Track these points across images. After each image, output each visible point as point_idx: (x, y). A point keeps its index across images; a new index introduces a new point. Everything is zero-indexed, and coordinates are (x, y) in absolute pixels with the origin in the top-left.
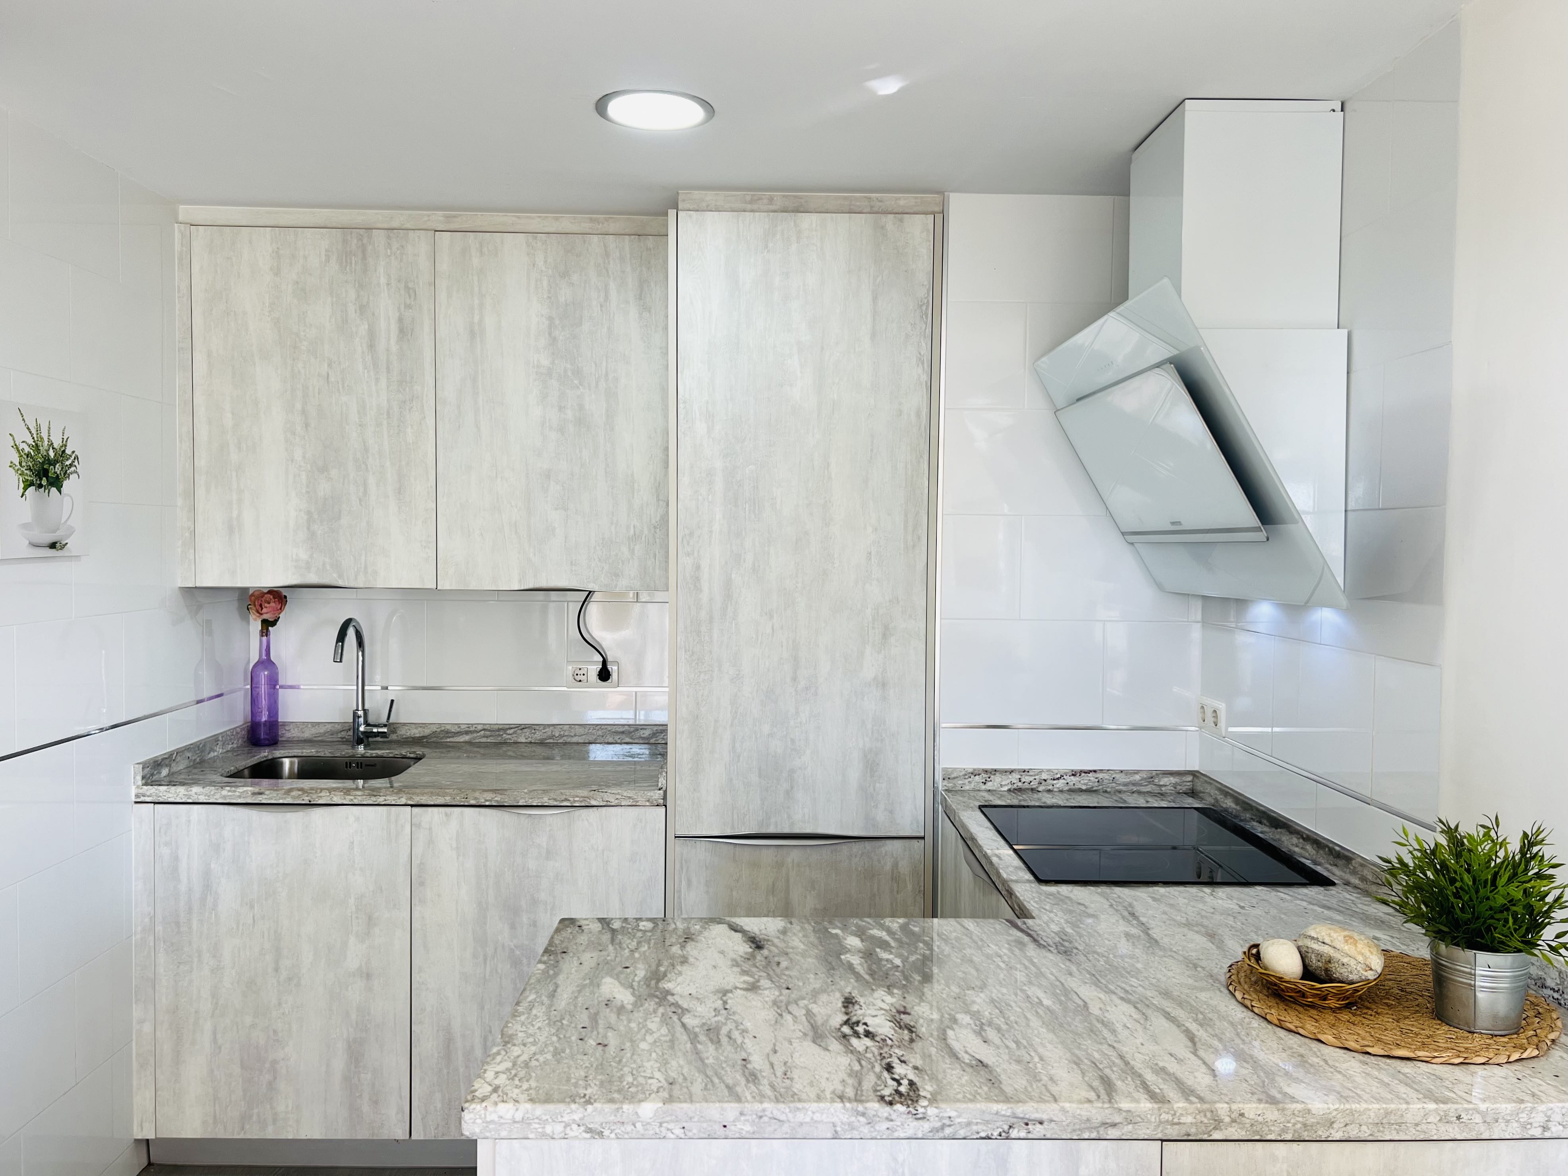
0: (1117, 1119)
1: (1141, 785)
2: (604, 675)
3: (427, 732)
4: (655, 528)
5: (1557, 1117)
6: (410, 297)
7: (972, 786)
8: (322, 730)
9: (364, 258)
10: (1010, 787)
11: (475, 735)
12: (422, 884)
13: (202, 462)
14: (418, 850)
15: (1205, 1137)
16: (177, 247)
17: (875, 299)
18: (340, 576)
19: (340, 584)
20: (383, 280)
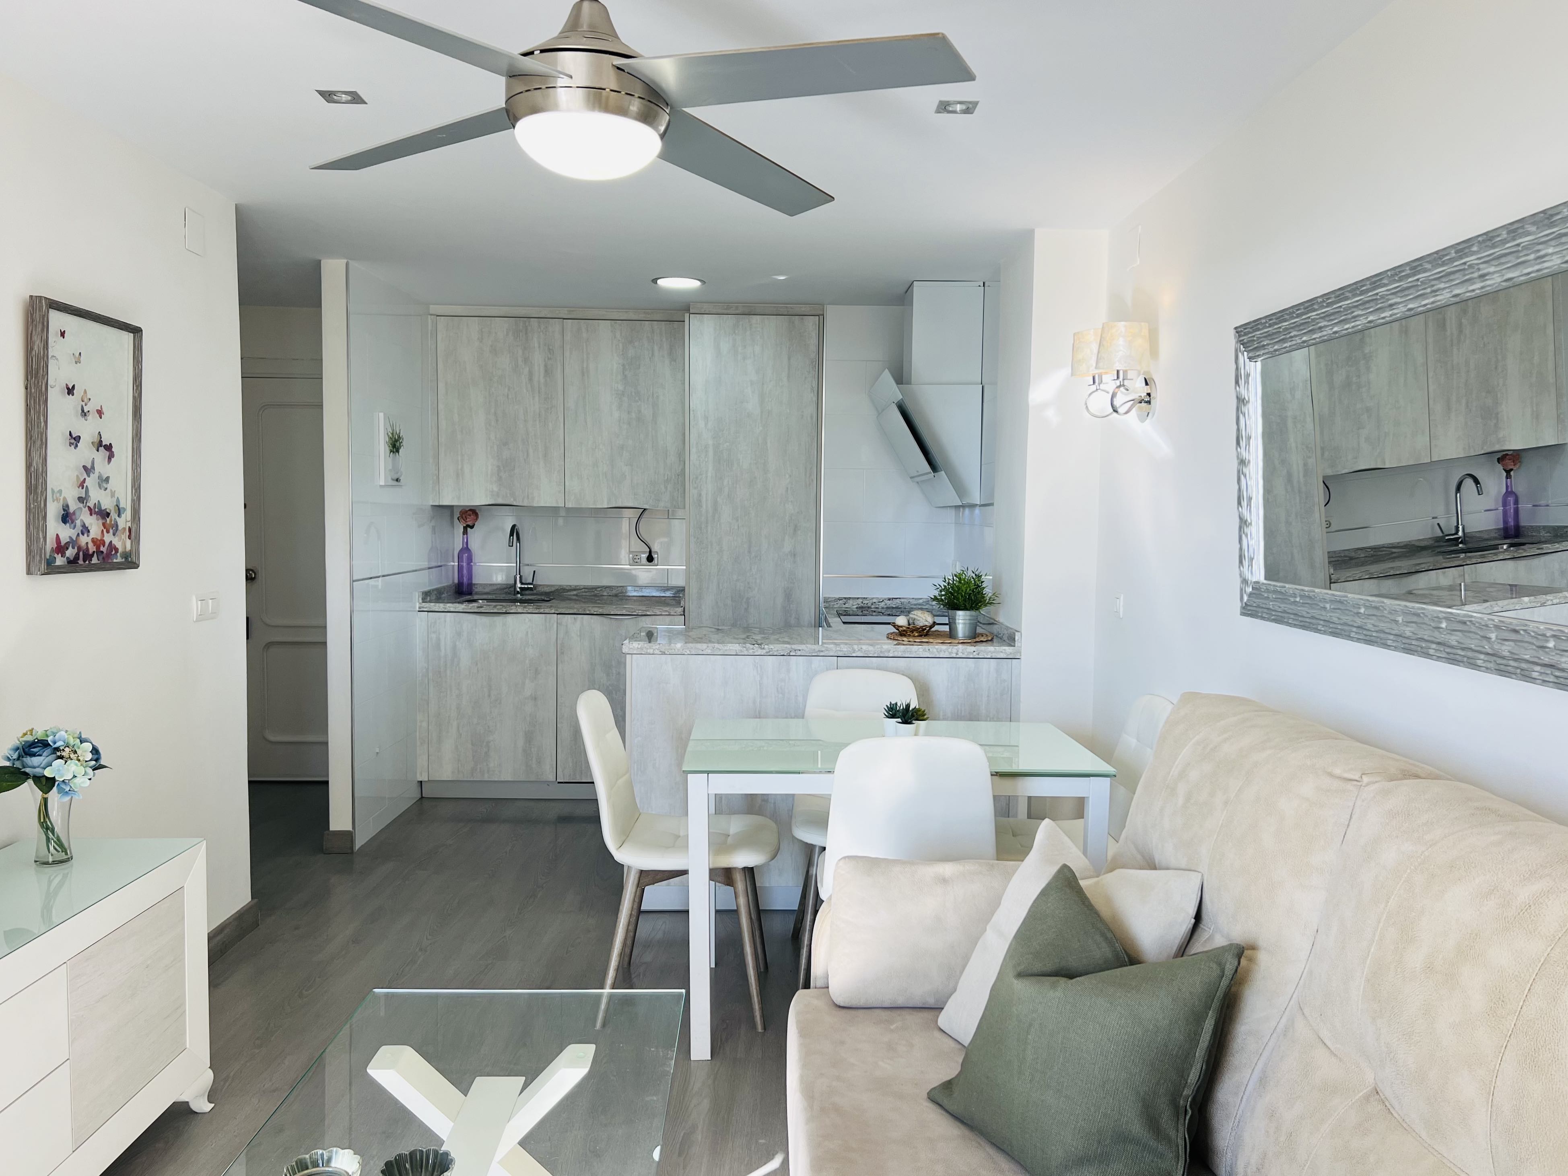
0: (823, 649)
1: (923, 605)
2: (650, 559)
3: (553, 589)
4: (678, 475)
5: (960, 651)
6: (550, 354)
9: (526, 333)
10: (857, 606)
11: (580, 591)
12: (563, 653)
13: (442, 440)
14: (561, 635)
15: (850, 655)
16: (430, 328)
17: (789, 359)
18: (515, 500)
19: (515, 504)
20: (536, 345)
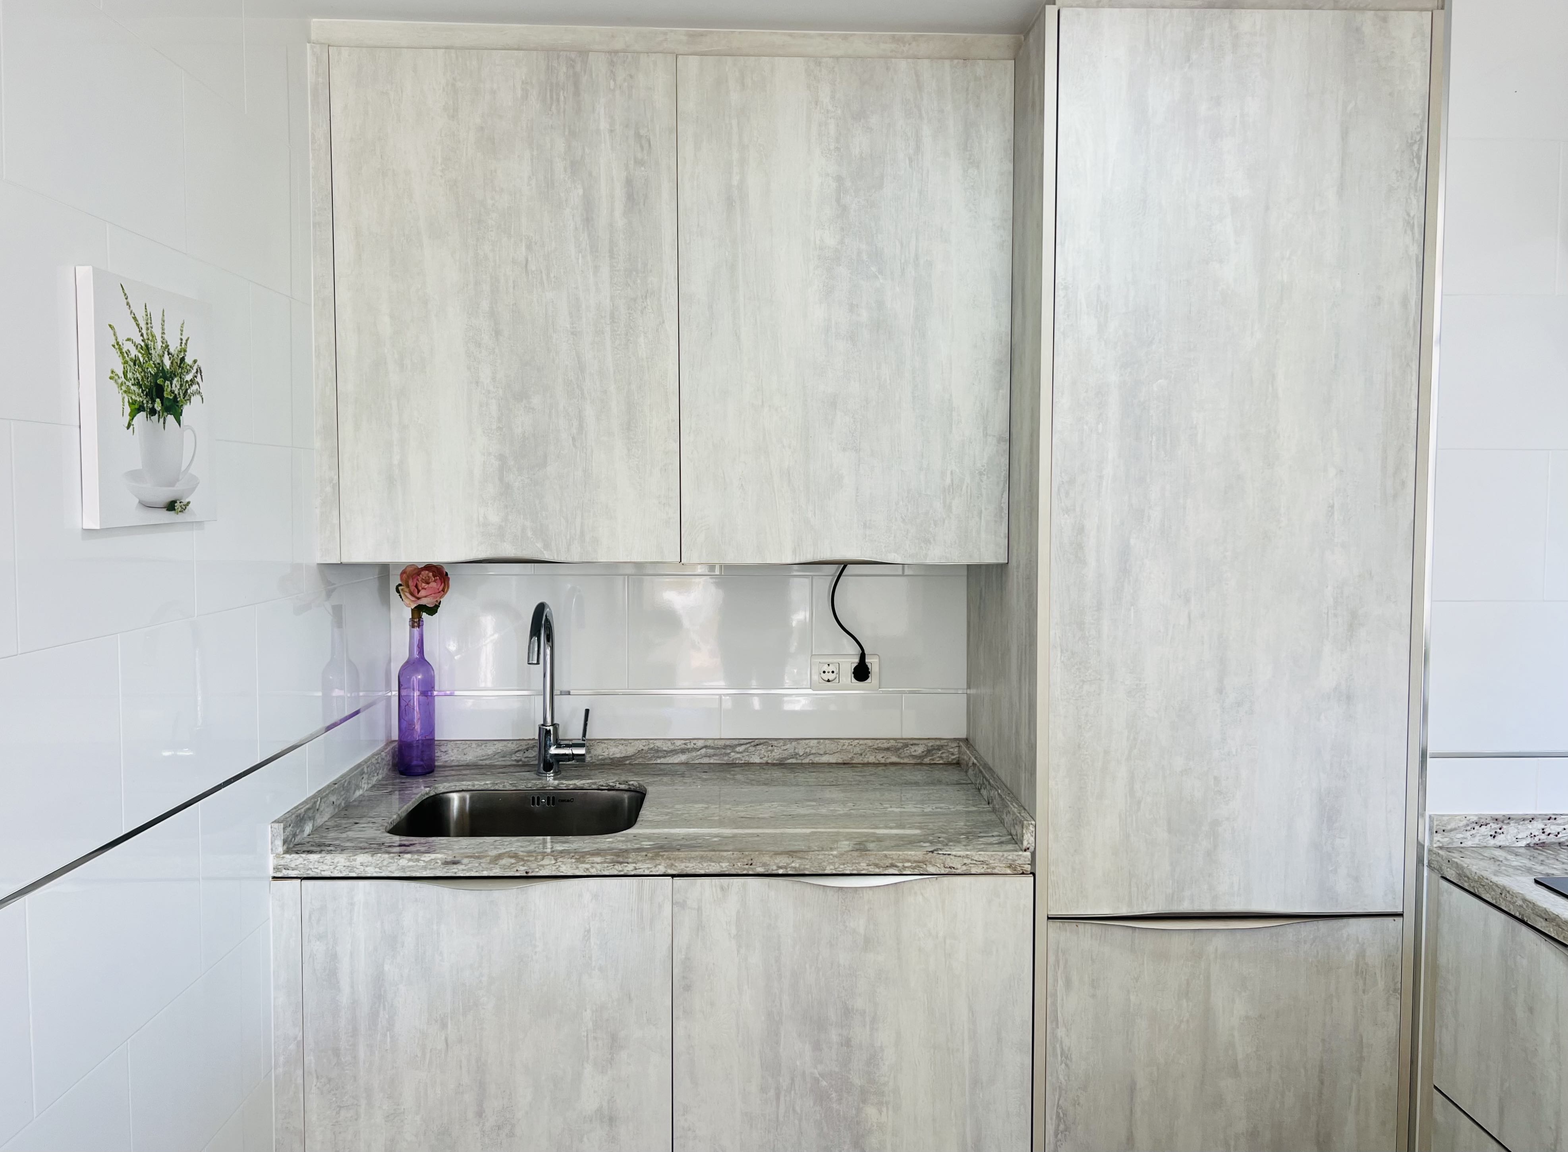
2: (861, 672)
3: (630, 750)
4: (981, 474)
6: (642, 148)
7: (1476, 841)
8: (490, 750)
9: (577, 93)
10: (1529, 840)
11: (694, 754)
12: (688, 988)
13: (348, 386)
14: (682, 940)
16: (310, 78)
17: (1345, 135)
18: (547, 546)
19: (547, 557)
20: (604, 125)
